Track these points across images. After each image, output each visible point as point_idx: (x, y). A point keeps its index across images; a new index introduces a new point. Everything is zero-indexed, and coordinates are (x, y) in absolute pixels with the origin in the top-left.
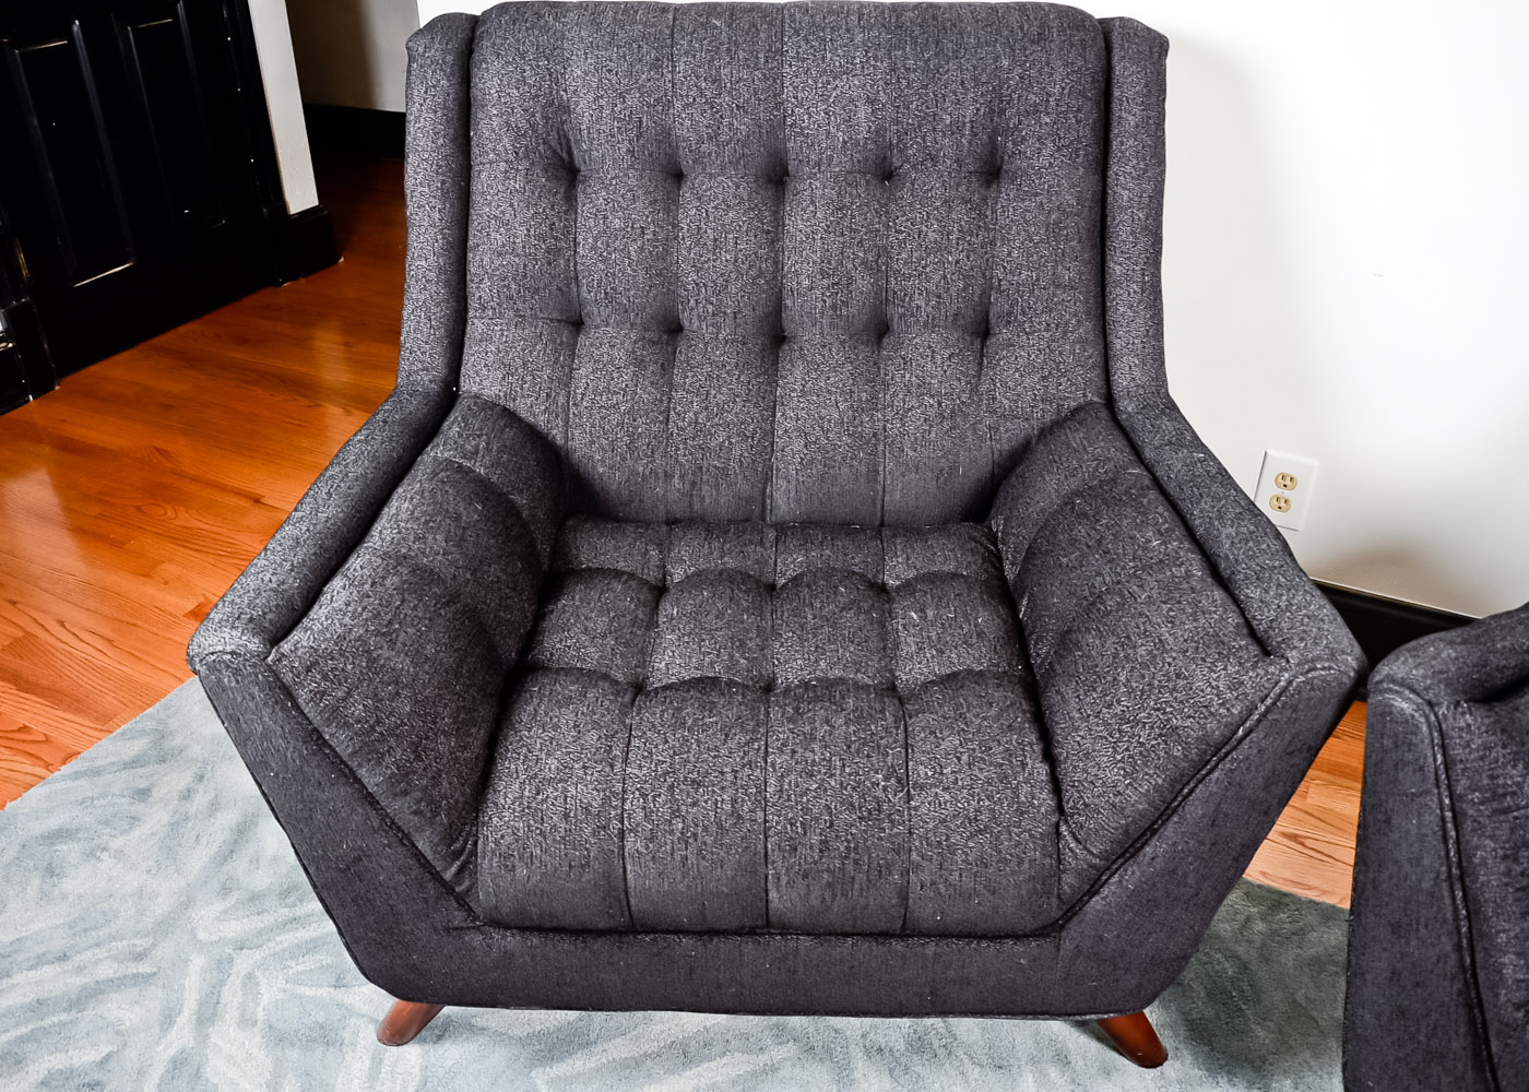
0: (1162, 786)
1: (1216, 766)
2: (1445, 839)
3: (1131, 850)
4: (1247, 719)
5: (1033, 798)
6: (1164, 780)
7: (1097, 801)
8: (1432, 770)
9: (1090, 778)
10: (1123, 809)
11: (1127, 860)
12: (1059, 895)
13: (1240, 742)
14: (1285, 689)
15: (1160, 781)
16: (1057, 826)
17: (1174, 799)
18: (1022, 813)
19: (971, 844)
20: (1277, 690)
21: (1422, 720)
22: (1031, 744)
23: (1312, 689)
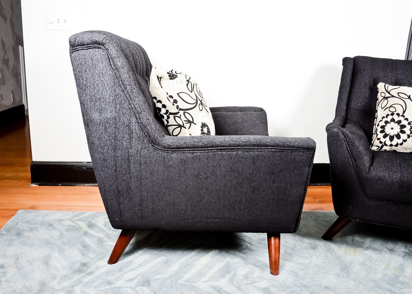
21: (339, 131)
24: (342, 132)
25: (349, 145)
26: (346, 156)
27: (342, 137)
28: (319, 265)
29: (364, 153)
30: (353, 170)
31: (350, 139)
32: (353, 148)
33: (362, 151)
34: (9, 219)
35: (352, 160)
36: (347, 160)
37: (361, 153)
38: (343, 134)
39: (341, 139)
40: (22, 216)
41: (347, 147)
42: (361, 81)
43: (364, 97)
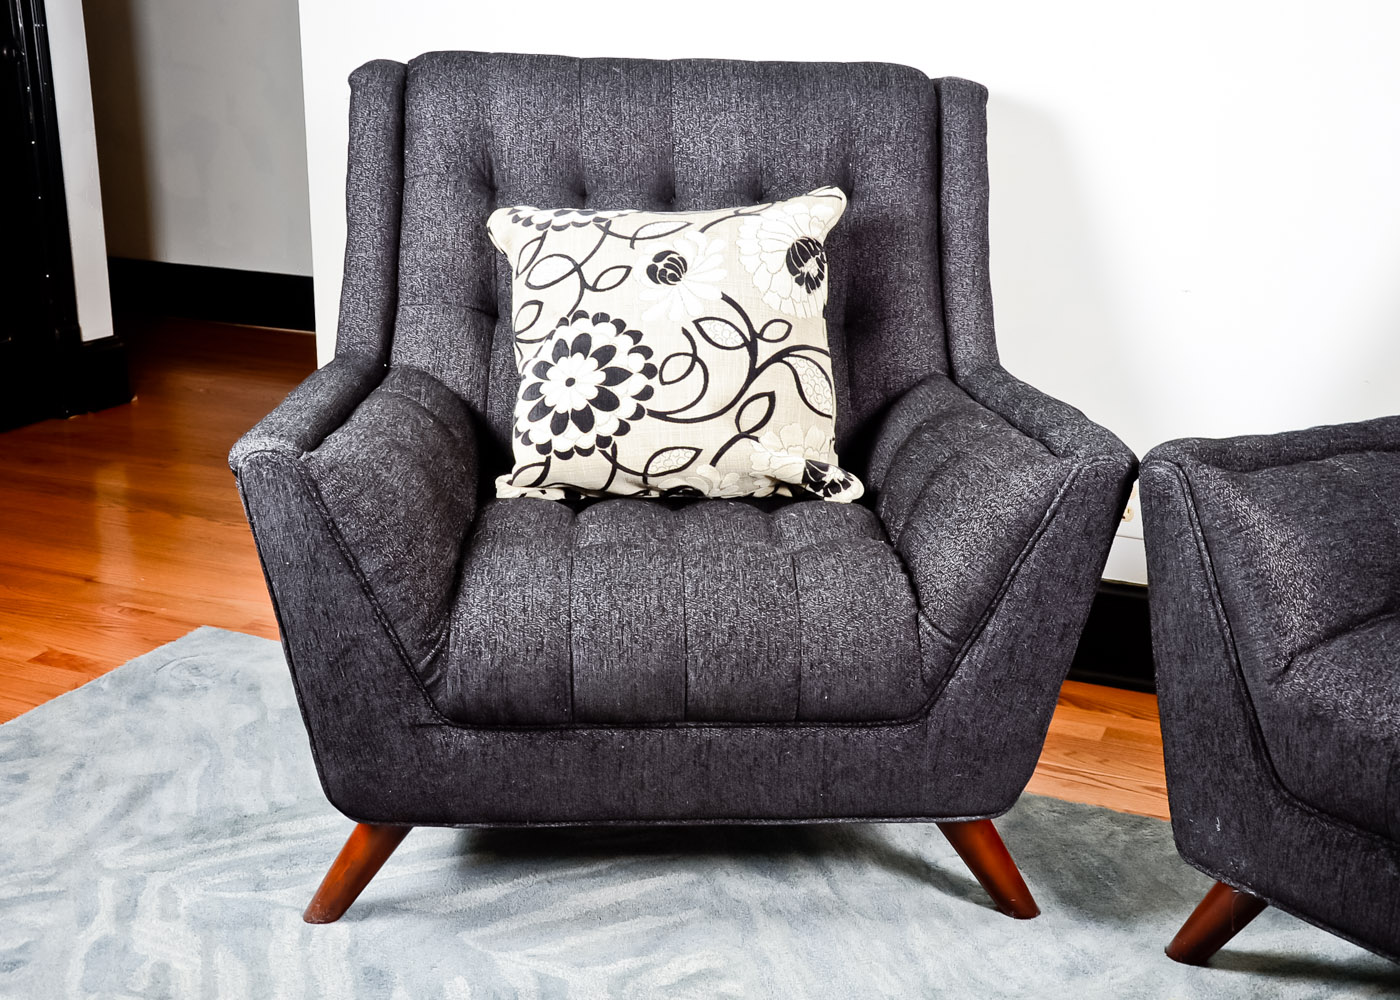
0: (993, 565)
1: (1032, 547)
2: (1203, 565)
3: (977, 630)
4: (1051, 503)
5: (896, 594)
6: (995, 560)
7: (945, 585)
8: (1186, 513)
9: (939, 569)
10: (966, 587)
11: (973, 642)
12: (922, 676)
13: (1048, 523)
14: (1076, 476)
15: (991, 561)
16: (917, 618)
17: (1005, 580)
18: (888, 605)
19: (849, 628)
20: (1071, 476)
21: (1175, 477)
22: (892, 563)
23: (1097, 475)
24: (1188, 482)
25: (1212, 542)
26: (1194, 588)
27: (1184, 504)
31: (1215, 516)
32: (1223, 559)
34: (151, 649)
35: (1216, 613)
36: (1198, 608)
38: (1191, 493)
40: (193, 647)
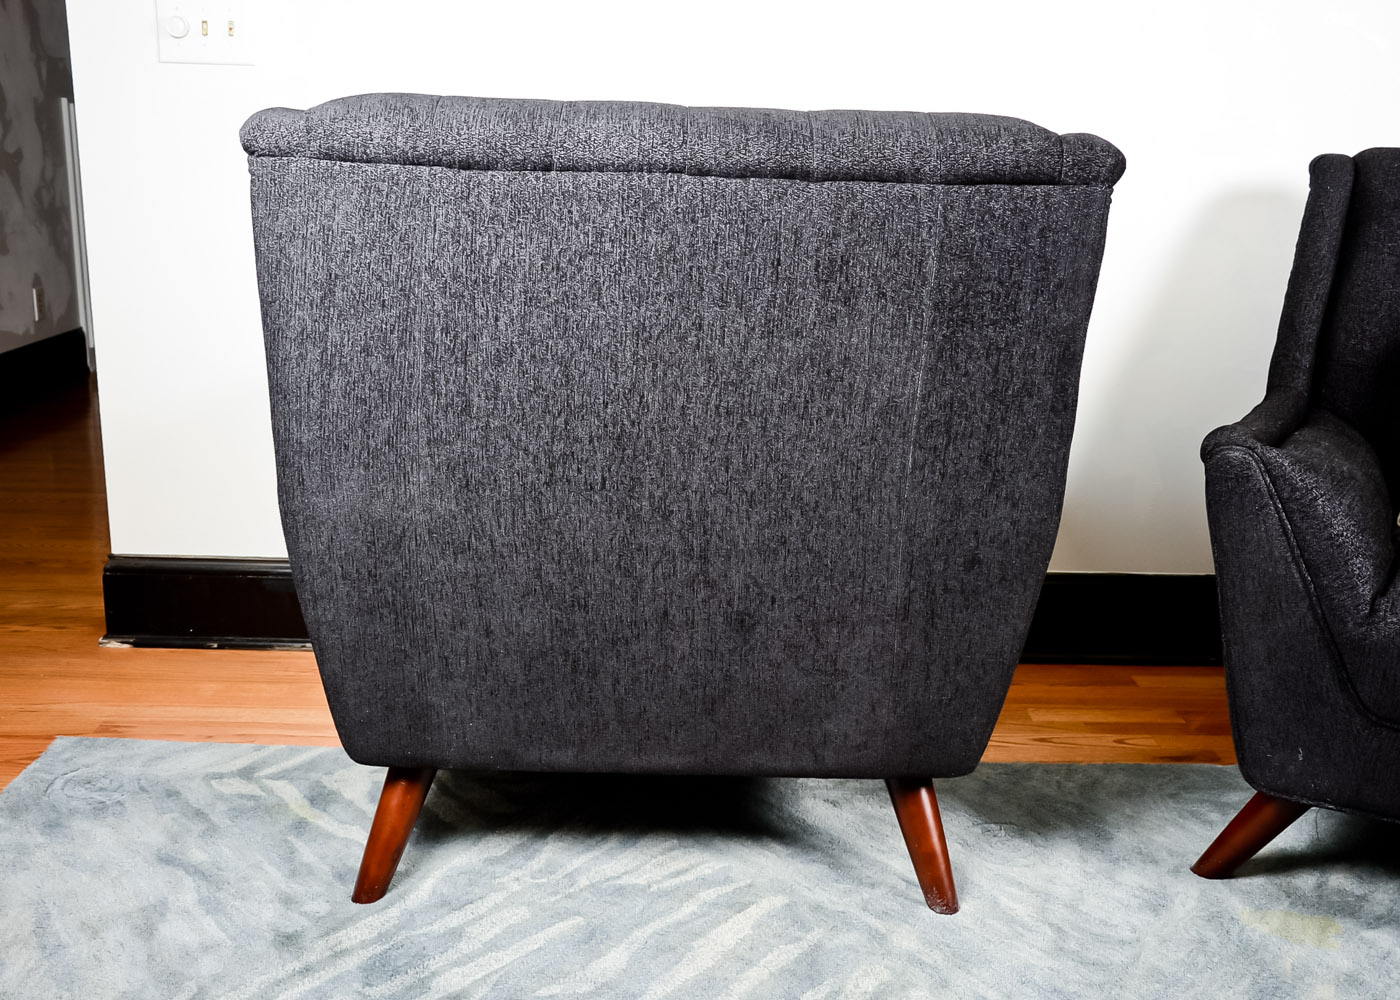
8: (1266, 489)
21: (1251, 460)
24: (1263, 463)
25: (1293, 512)
26: (1277, 554)
27: (1262, 481)
28: (1167, 974)
29: (1352, 544)
30: (1305, 610)
31: (1294, 489)
32: (1305, 525)
33: (1342, 535)
34: (20, 772)
35: (1300, 572)
36: (1281, 570)
37: (1338, 546)
38: (1268, 472)
39: (1259, 490)
40: (66, 761)
41: (1280, 519)
42: (1382, 254)
43: (1390, 315)
